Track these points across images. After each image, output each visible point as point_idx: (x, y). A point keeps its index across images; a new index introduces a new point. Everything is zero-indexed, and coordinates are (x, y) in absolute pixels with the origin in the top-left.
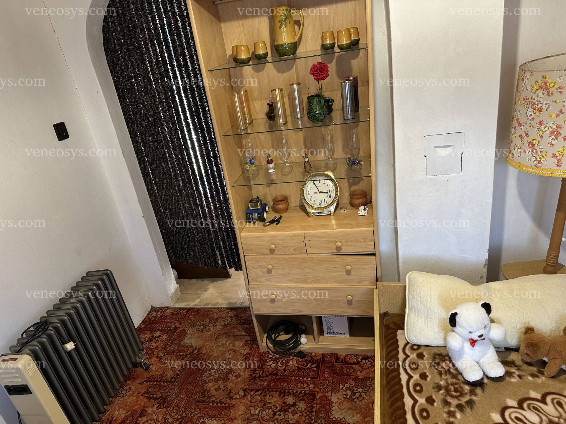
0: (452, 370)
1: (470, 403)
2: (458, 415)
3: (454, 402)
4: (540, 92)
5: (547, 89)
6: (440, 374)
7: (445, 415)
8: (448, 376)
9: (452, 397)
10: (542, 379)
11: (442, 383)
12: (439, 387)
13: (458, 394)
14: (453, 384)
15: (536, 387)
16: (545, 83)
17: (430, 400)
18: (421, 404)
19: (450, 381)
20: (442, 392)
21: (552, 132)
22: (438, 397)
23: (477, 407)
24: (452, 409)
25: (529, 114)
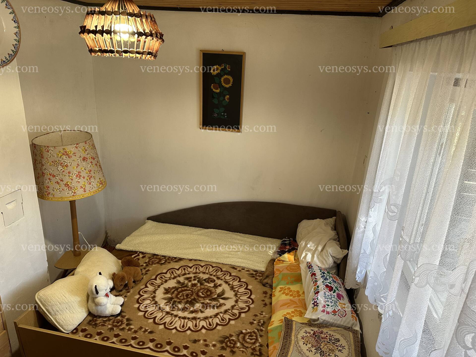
0: (105, 319)
1: (128, 320)
2: (132, 327)
3: (124, 326)
4: (64, 157)
5: (67, 155)
6: (104, 325)
7: (129, 332)
8: (107, 323)
9: (120, 325)
10: (132, 291)
11: (110, 326)
12: (112, 329)
13: (120, 323)
14: (114, 322)
15: (134, 294)
16: (66, 152)
17: (117, 336)
18: (116, 341)
19: (111, 322)
20: (115, 329)
21: (77, 176)
22: (116, 331)
23: (131, 318)
24: (127, 328)
25: (59, 169)
